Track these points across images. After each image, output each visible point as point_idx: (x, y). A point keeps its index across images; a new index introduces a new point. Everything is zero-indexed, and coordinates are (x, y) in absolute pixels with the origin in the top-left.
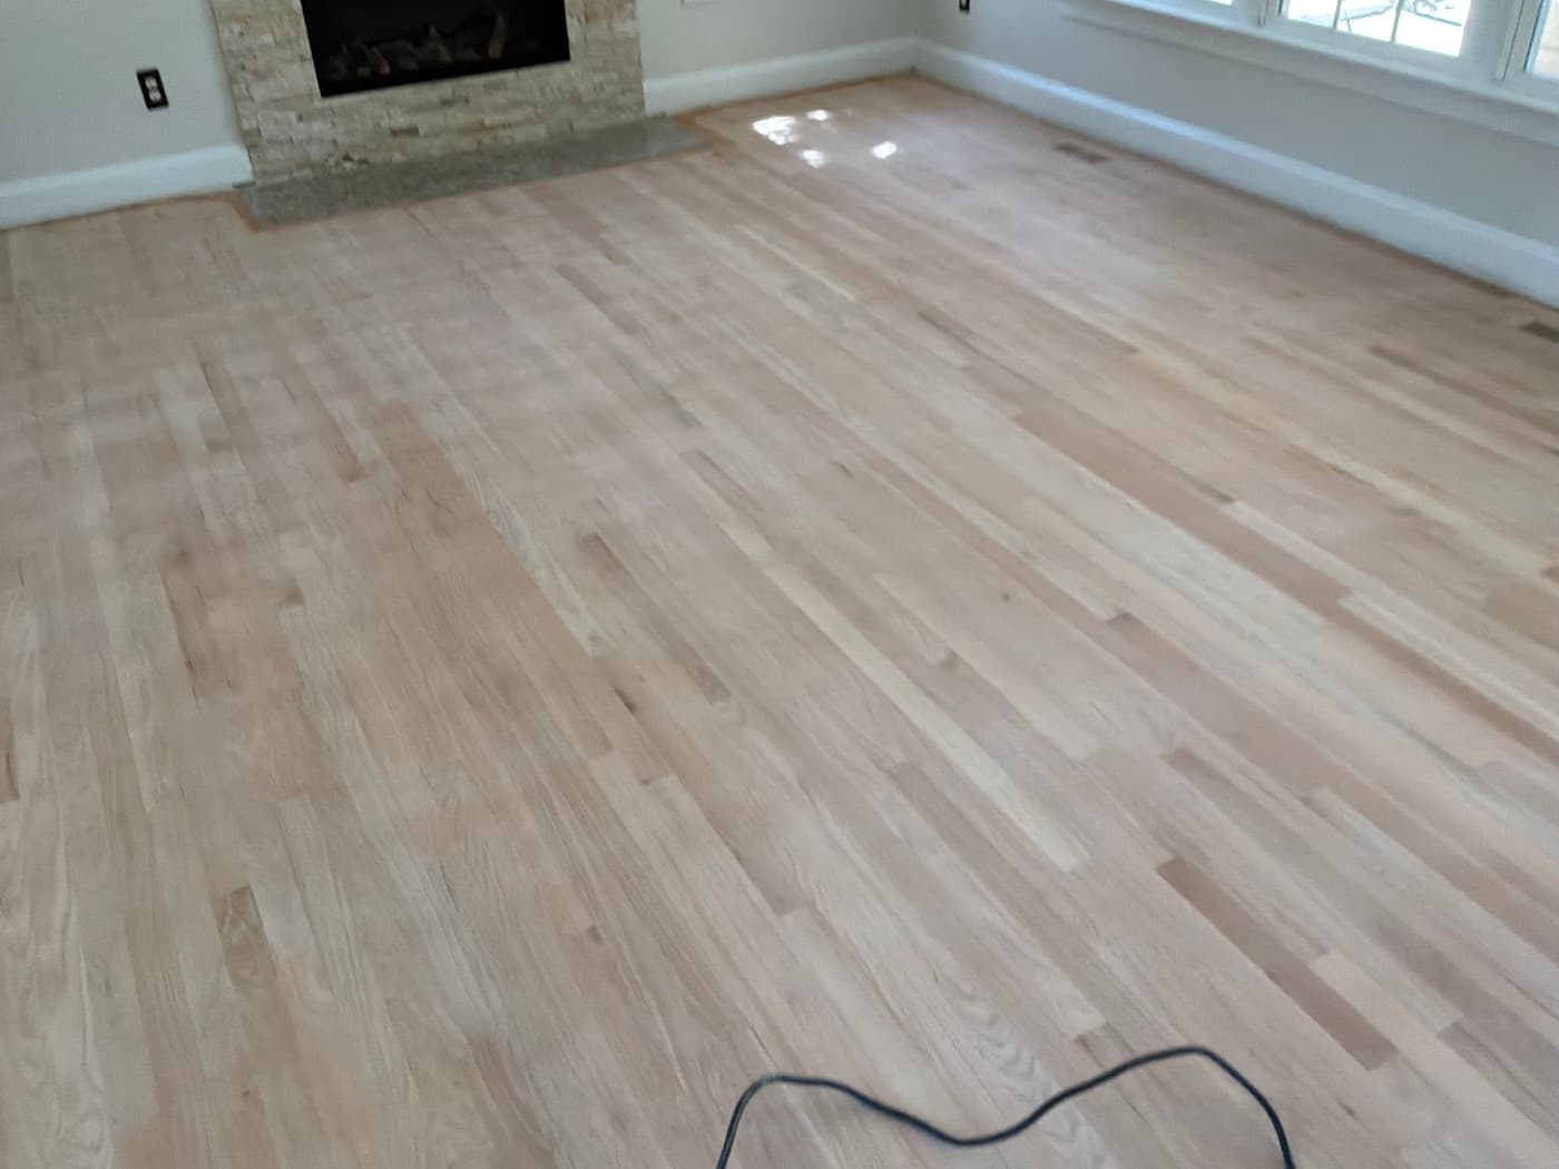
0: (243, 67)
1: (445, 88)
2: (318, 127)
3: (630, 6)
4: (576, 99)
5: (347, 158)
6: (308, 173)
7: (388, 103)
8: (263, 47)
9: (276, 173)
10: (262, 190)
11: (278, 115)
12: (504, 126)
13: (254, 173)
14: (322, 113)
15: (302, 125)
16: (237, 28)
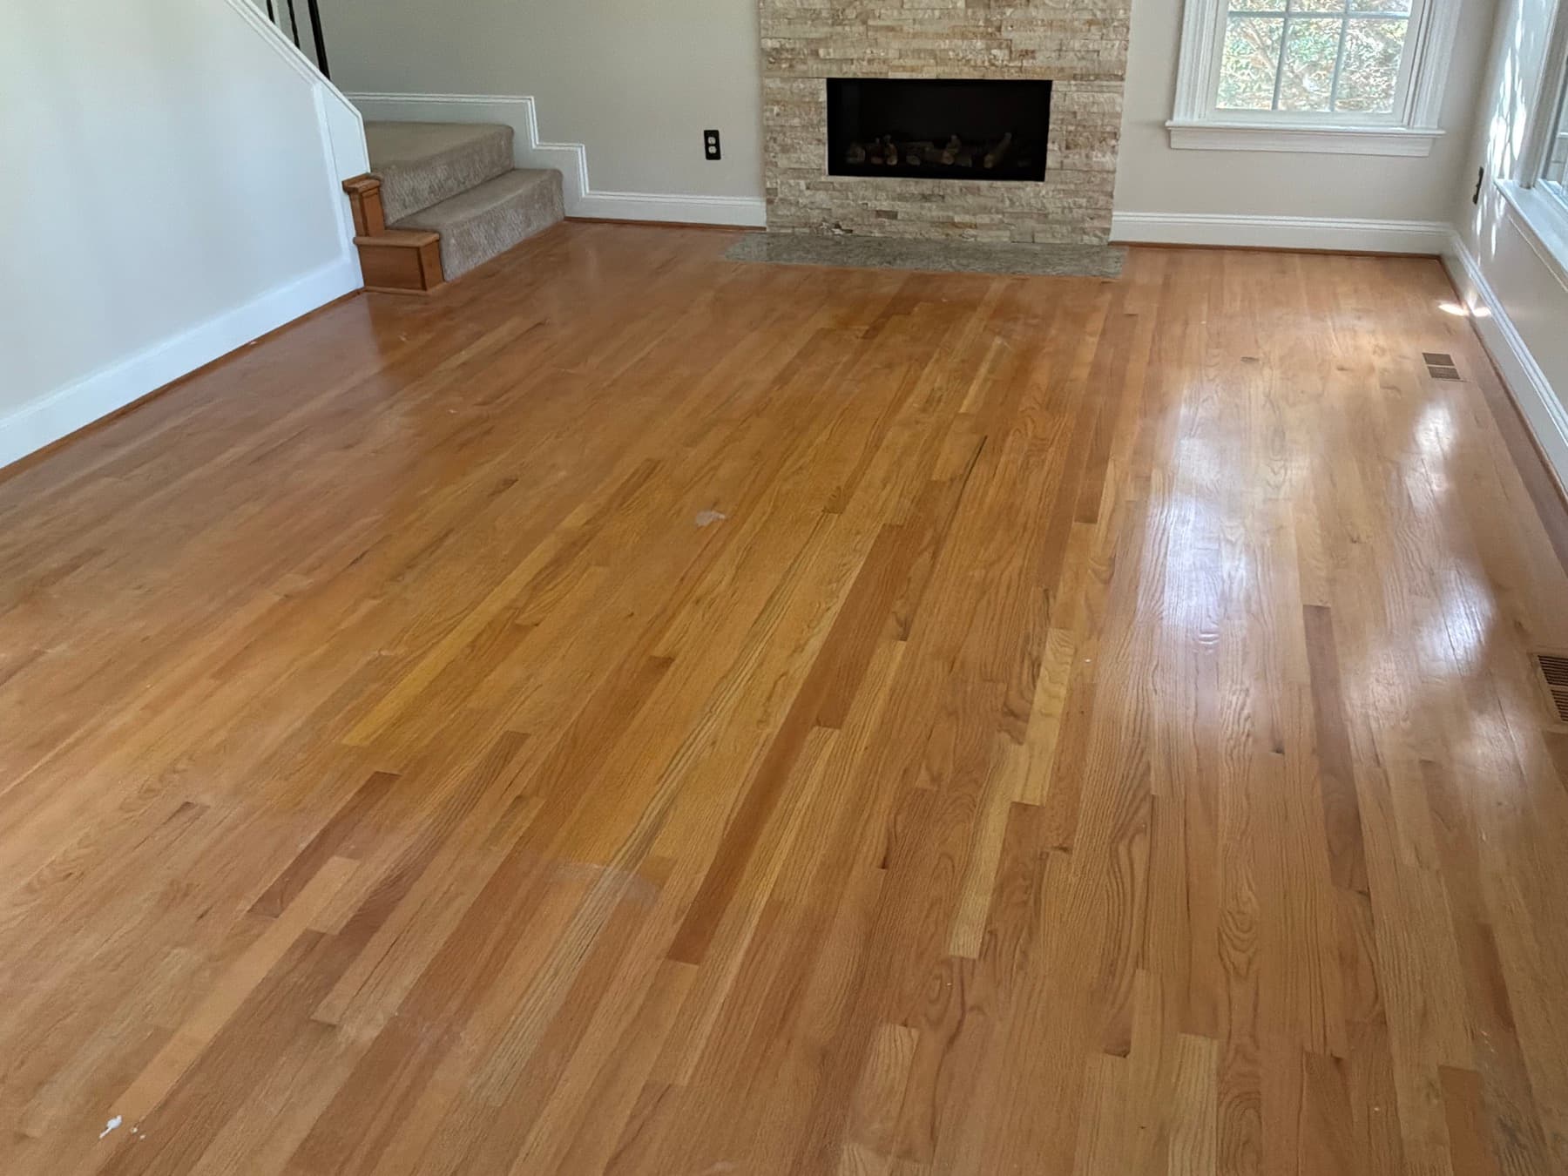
0: (775, 140)
1: (927, 185)
2: (821, 196)
3: (1113, 142)
4: (1043, 216)
5: (838, 226)
6: (807, 230)
7: (877, 188)
8: (793, 127)
9: (782, 227)
10: (773, 236)
11: (792, 182)
12: (971, 227)
13: (767, 222)
14: (826, 187)
15: (808, 193)
16: (776, 109)
